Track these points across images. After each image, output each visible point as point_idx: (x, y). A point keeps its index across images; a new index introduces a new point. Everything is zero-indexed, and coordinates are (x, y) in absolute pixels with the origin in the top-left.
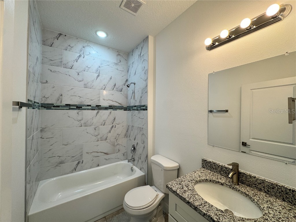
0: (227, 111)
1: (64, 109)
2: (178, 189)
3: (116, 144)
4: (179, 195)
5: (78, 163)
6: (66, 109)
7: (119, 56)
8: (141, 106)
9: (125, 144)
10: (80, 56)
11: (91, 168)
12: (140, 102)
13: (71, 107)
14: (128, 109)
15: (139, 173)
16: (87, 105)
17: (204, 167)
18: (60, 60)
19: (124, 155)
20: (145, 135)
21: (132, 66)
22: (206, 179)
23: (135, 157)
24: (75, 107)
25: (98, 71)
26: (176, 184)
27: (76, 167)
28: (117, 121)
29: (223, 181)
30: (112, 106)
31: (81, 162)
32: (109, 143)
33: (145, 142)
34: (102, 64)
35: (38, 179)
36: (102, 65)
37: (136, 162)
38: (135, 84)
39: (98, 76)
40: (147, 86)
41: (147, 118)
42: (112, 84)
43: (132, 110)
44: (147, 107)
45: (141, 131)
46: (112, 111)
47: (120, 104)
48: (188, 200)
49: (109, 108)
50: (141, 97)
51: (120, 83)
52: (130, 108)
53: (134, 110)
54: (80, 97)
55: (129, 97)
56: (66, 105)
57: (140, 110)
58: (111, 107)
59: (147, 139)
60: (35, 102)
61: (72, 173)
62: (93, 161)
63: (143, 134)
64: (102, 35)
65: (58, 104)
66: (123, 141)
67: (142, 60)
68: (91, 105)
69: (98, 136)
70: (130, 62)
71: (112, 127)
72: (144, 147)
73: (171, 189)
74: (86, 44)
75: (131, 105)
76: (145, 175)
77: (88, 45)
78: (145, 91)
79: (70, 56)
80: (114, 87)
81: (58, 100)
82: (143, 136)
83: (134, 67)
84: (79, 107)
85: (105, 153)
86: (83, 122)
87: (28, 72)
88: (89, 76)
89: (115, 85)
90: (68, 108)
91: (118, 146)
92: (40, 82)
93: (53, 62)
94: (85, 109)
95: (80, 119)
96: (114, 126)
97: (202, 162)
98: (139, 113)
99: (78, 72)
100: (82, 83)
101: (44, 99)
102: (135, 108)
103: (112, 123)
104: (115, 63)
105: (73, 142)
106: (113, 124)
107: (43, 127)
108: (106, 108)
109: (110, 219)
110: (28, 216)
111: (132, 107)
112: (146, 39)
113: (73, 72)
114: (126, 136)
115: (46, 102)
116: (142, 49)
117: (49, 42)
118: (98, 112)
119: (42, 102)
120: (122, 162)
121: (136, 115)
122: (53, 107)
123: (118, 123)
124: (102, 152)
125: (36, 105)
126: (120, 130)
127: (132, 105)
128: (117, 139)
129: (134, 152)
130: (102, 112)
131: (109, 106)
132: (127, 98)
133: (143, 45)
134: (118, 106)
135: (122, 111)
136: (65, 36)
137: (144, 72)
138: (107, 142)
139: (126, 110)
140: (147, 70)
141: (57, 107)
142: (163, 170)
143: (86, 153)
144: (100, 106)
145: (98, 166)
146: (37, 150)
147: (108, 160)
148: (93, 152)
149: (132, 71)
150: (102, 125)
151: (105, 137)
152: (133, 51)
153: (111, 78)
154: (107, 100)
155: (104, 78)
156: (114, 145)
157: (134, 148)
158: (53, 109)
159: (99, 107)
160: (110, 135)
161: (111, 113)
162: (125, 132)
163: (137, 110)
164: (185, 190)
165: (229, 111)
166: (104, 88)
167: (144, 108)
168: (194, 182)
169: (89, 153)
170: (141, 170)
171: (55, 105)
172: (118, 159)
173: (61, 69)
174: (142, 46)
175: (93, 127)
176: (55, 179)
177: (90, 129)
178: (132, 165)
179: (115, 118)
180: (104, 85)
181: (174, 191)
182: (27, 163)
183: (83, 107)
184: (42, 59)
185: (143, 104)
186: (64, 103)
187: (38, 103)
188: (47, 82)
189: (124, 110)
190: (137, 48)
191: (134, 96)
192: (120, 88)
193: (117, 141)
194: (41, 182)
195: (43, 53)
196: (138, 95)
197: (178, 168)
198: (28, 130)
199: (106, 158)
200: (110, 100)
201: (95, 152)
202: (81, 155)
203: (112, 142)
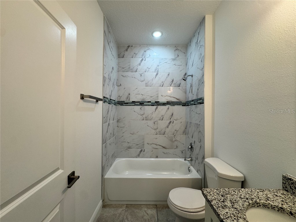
1: (131, 105)
2: (215, 199)
3: (174, 140)
5: (141, 151)
7: (177, 52)
8: (198, 100)
9: (183, 141)
10: (142, 60)
11: (151, 157)
12: (197, 95)
13: (136, 104)
14: (187, 105)
15: (195, 175)
16: (148, 102)
17: (286, 189)
18: (129, 67)
19: (182, 152)
20: (201, 133)
21: (190, 58)
23: (193, 157)
24: (139, 104)
25: (157, 70)
27: (139, 154)
28: (175, 117)
30: (170, 102)
31: (143, 150)
32: (167, 138)
33: (201, 140)
34: (161, 62)
36: (160, 64)
37: (193, 162)
38: (192, 76)
39: (157, 74)
40: (203, 75)
41: (204, 113)
42: (169, 80)
43: (190, 105)
44: (203, 100)
45: (198, 127)
46: (170, 106)
47: (177, 99)
48: (222, 217)
49: (167, 104)
50: (198, 90)
51: (178, 78)
52: (189, 103)
53: (192, 104)
54: (143, 95)
55: (188, 92)
56: (132, 102)
57: (197, 104)
58: (168, 103)
59: (204, 137)
60: (110, 99)
61: (137, 158)
62: (152, 152)
63: (200, 131)
64: (157, 35)
65: (127, 101)
66: (181, 138)
67: (199, 47)
68: (150, 102)
69: (157, 130)
70: (189, 54)
71: (170, 122)
72: (201, 147)
73: (206, 196)
74: (147, 48)
75: (189, 100)
76: (201, 179)
77: (148, 48)
78: (201, 82)
79: (135, 62)
80: (171, 83)
81: (127, 98)
82: (200, 133)
83: (191, 58)
84: (142, 104)
85: (163, 147)
86: (144, 116)
88: (150, 76)
89: (173, 80)
90: (134, 105)
91: (176, 142)
92: (117, 85)
93: (124, 69)
94: (146, 105)
95: (142, 113)
96: (172, 122)
97: (283, 180)
98: (196, 107)
99: (141, 74)
100: (144, 82)
101: (119, 98)
102: (193, 103)
103: (170, 118)
104: (172, 59)
105: (138, 132)
106: (171, 120)
107: (119, 118)
108: (164, 104)
109: (161, 209)
110: (104, 178)
111: (190, 101)
112: (202, 21)
113: (137, 74)
114: (185, 132)
115: (120, 100)
116: (199, 34)
117: (122, 55)
118: (157, 108)
119: (118, 100)
120: (179, 159)
121: (194, 111)
122: (125, 104)
123: (176, 119)
124: (160, 146)
125: (112, 102)
126: (178, 126)
127: (190, 99)
128: (175, 134)
129: (191, 150)
130: (160, 108)
131: (167, 102)
132: (186, 93)
133: (200, 29)
134: (176, 102)
135: (180, 107)
136: (132, 46)
137: (201, 59)
138: (165, 137)
139: (185, 106)
140: (204, 57)
141: (127, 104)
143: (147, 143)
144: (159, 102)
145: (157, 157)
147: (166, 154)
148: (153, 144)
149: (190, 63)
150: (160, 120)
151: (163, 132)
152: (190, 42)
153: (169, 75)
154: (165, 96)
155: (162, 76)
156: (171, 141)
157: (192, 147)
158: (124, 105)
159: (157, 103)
160: (167, 130)
161: (168, 108)
162: (183, 128)
163: (194, 105)
164: (225, 206)
166: (162, 84)
167: (200, 101)
168: (251, 202)
169: (150, 144)
170: (197, 172)
171: (126, 102)
172: (175, 156)
173: (130, 74)
174: (198, 31)
175: (153, 121)
176: (124, 159)
177: (150, 123)
178: (189, 164)
179: (173, 114)
180: (163, 82)
181: (209, 200)
183: (144, 104)
184: (118, 69)
185: (199, 97)
186: (131, 100)
187: (115, 101)
188: (121, 85)
189: (182, 106)
190: (194, 36)
191: (192, 90)
192: (178, 83)
193: (175, 137)
195: (118, 64)
196: (195, 89)
197: (243, 180)
198: (103, 118)
199: (164, 152)
200: (168, 96)
201: (154, 144)
202: (143, 145)
203: (170, 137)
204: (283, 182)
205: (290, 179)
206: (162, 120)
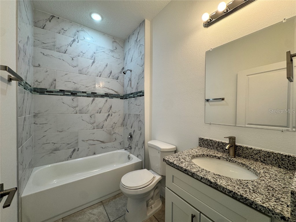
0: (223, 99)
1: (58, 95)
2: (175, 160)
3: (112, 133)
4: (176, 165)
5: (74, 150)
6: (60, 95)
7: (115, 43)
8: (137, 93)
9: (122, 133)
10: (74, 40)
11: (87, 156)
12: (137, 88)
13: (66, 93)
14: (124, 98)
15: (135, 160)
16: (82, 92)
17: (201, 145)
18: (53, 44)
19: (121, 144)
20: (141, 122)
21: (128, 54)
22: (203, 154)
23: (132, 145)
24: (70, 94)
25: (94, 57)
26: (173, 158)
27: (71, 155)
28: (113, 110)
29: (220, 155)
30: (108, 94)
31: (77, 149)
32: (106, 132)
33: (141, 128)
34: (98, 50)
35: (32, 166)
36: (97, 51)
37: (133, 150)
38: (131, 71)
39: (94, 62)
40: (143, 71)
41: (144, 104)
42: (107, 71)
43: (128, 98)
44: (143, 93)
45: (137, 118)
46: (108, 99)
47: (116, 92)
48: (185, 168)
49: (105, 96)
50: (138, 84)
51: (116, 71)
52: (127, 96)
53: (131, 97)
54: (75, 83)
55: (126, 85)
56: (60, 90)
57: (136, 97)
58: (106, 95)
59: (144, 125)
60: (26, 83)
61: (68, 160)
62: (89, 149)
63: (140, 121)
64: (96, 17)
65: (52, 89)
66: (119, 130)
67: (139, 45)
68: (86, 92)
69: (94, 124)
70: (127, 49)
71: (109, 115)
72: (141, 134)
73: (168, 161)
74: (80, 29)
75: (127, 93)
76: (142, 162)
77: (83, 29)
78: (141, 76)
79: (64, 40)
80: (110, 74)
81: (52, 85)
82: (140, 122)
83: (130, 54)
84: (74, 94)
85: (102, 142)
86: (78, 109)
87: (18, 47)
88: (85, 62)
89: (111, 72)
90: (62, 94)
91: (114, 135)
92: (32, 65)
93: (46, 45)
94: (80, 96)
95: (75, 106)
96: (111, 115)
97: (199, 140)
98: (136, 99)
99: (72, 57)
100: (77, 69)
101: (36, 83)
102: (132, 96)
103: (108, 111)
104: (111, 50)
105: (68, 129)
106: (109, 113)
107: (36, 112)
108: (102, 96)
109: (107, 203)
110: (21, 198)
111: (129, 95)
112: (142, 23)
113: (65, 56)
114: (123, 125)
115: (39, 87)
116: (138, 34)
117: (41, 24)
118: (93, 100)
119: (35, 87)
120: (119, 151)
121: (133, 103)
122: (47, 92)
123: (114, 111)
124: (98, 141)
125: (28, 87)
126: (116, 118)
127: (129, 92)
128: (113, 127)
129: (130, 140)
130: (98, 100)
131: (105, 94)
132: (124, 87)
133: (140, 30)
134: (114, 94)
135: (118, 100)
136: (58, 18)
137: (140, 57)
138: (103, 130)
139: (123, 99)
140: (144, 55)
141: (50, 92)
142: (160, 152)
143: (82, 140)
144: (96, 93)
145: (95, 154)
146: (30, 135)
147: (104, 148)
148: (89, 140)
149: (128, 58)
150: (98, 113)
151: (101, 125)
152: (129, 38)
153: (107, 65)
154: (103, 88)
155: (100, 65)
156: (110, 134)
157: (131, 137)
158: (46, 94)
159: (94, 95)
160: (106, 123)
161: (107, 101)
162: (121, 120)
163: (133, 97)
164: (182, 162)
165: (225, 99)
166: (100, 75)
167: (141, 94)
168: (191, 156)
169: (85, 141)
170: (138, 157)
171: (48, 90)
172: (115, 148)
173: (55, 53)
174: (138, 31)
175: (89, 115)
176: (50, 166)
177: (86, 117)
178: (128, 153)
179: (111, 107)
180: (100, 72)
181: (171, 162)
182: (19, 144)
183: (78, 94)
184: (34, 42)
185: (139, 90)
186: (58, 88)
187: (30, 86)
188: (39, 65)
189: (120, 99)
190: (133, 34)
191: (131, 84)
192: (116, 76)
193: (114, 129)
194: (35, 168)
195: (35, 34)
196: (134, 83)
197: (175, 150)
198: (18, 108)
199: (102, 147)
200: (106, 88)
201: (91, 140)
202: (76, 143)
203: (108, 131)
204: (199, 142)
205: (203, 139)
206: (99, 113)
